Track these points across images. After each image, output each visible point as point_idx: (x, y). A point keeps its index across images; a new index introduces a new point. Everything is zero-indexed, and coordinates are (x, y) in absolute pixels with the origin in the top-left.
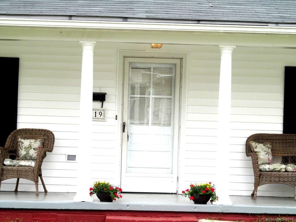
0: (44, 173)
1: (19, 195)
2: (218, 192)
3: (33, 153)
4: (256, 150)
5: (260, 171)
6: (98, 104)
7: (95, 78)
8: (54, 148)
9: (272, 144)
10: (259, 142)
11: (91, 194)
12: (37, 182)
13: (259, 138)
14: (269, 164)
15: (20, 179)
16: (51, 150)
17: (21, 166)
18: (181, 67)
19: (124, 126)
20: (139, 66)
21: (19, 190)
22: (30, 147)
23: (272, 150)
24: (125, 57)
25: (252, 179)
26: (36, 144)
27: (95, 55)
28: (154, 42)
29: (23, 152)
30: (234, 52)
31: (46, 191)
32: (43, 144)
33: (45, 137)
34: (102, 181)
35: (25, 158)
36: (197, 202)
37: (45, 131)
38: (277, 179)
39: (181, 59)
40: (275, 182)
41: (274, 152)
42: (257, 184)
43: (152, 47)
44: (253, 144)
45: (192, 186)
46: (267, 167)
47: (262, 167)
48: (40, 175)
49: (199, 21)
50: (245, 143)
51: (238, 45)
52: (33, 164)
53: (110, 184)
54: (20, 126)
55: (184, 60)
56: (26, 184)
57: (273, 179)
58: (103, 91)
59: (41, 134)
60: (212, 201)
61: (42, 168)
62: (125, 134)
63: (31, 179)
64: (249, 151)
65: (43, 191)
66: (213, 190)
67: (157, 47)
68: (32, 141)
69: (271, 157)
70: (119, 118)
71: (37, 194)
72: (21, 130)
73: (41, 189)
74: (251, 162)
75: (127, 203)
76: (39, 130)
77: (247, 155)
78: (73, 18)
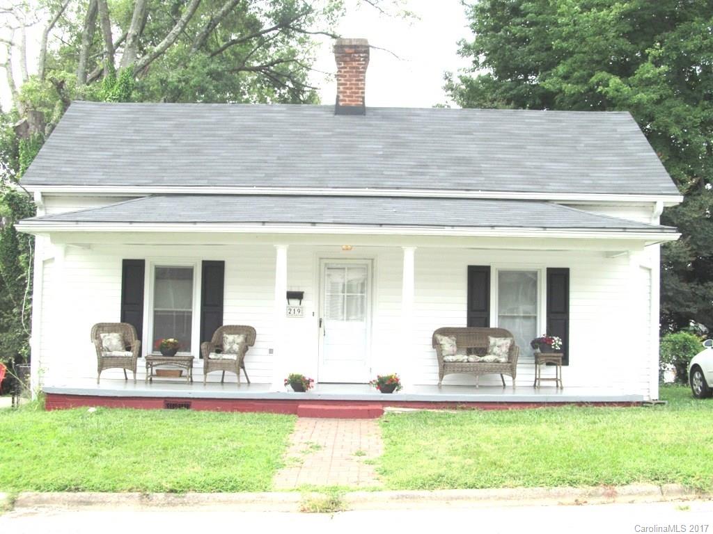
0: (246, 365)
1: (225, 386)
2: (402, 382)
3: (236, 347)
4: (441, 343)
5: (445, 361)
6: (295, 302)
7: (289, 278)
8: (256, 343)
9: (457, 337)
10: (445, 335)
11: (286, 384)
12: (238, 374)
13: (445, 332)
14: (453, 355)
15: (226, 372)
16: (252, 345)
17: (224, 359)
18: (372, 267)
19: (321, 322)
20: (334, 266)
21: (225, 381)
22: (234, 342)
23: (456, 343)
24: (321, 258)
25: (437, 369)
26: (239, 339)
27: (289, 257)
28: (344, 244)
29: (227, 347)
30: (416, 252)
31: (249, 382)
32: (246, 339)
33: (248, 333)
34: (296, 373)
35: (229, 352)
36: (383, 391)
37: (248, 327)
38: (460, 369)
39: (373, 260)
40: (458, 372)
41: (458, 344)
42: (441, 376)
43: (343, 249)
44: (439, 337)
45: (378, 376)
46: (450, 358)
47: (446, 358)
48: (243, 368)
49: (381, 225)
50: (432, 336)
51: (419, 246)
52: (234, 357)
53: (304, 375)
54: (225, 323)
55: (375, 261)
56: (230, 376)
57: (456, 369)
58: (301, 290)
59: (244, 330)
60: (397, 390)
61: (245, 360)
62: (322, 329)
63: (233, 372)
64: (435, 343)
65: (246, 382)
66: (397, 380)
67: (347, 249)
68: (236, 336)
69: (455, 349)
70: (316, 314)
71: (239, 384)
72: (225, 326)
73: (243, 380)
74: (436, 353)
75: (318, 393)
76: (243, 326)
77: (434, 348)
78: (266, 224)
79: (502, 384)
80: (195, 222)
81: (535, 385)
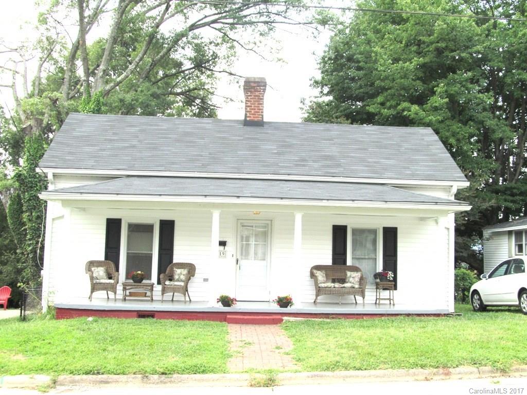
0: (189, 289)
1: (174, 303)
2: (294, 301)
3: (183, 277)
4: (316, 275)
5: (319, 287)
6: (222, 248)
7: (220, 232)
8: (195, 275)
9: (326, 271)
10: (318, 270)
11: (218, 302)
12: (185, 295)
13: (318, 268)
14: (324, 283)
15: (175, 293)
16: (193, 276)
17: (176, 285)
18: (271, 225)
19: (237, 261)
20: (246, 224)
21: (174, 299)
22: (181, 274)
23: (326, 275)
24: (238, 219)
25: (314, 292)
26: (185, 272)
27: (221, 218)
28: (255, 211)
29: (176, 277)
30: (303, 216)
31: (190, 300)
32: (189, 272)
33: (190, 268)
34: (225, 294)
35: (178, 280)
36: (281, 306)
37: (190, 264)
38: (329, 292)
39: (271, 221)
40: (328, 294)
41: (327, 276)
42: (317, 295)
43: (254, 214)
44: (315, 271)
45: (278, 297)
46: (323, 285)
47: (320, 285)
48: (187, 291)
49: (282, 198)
50: (309, 271)
51: (306, 212)
52: (182, 284)
53: (229, 296)
54: (175, 261)
55: (273, 221)
56: (178, 296)
57: (326, 292)
58: (224, 240)
59: (187, 266)
60: (290, 306)
61: (188, 286)
62: (238, 265)
63: (182, 293)
64: (312, 275)
66: (291, 299)
67: (257, 214)
68: (183, 270)
69: (325, 279)
70: (235, 256)
71: (185, 302)
72: (175, 264)
73: (187, 299)
74: (314, 282)
75: (239, 308)
76: (186, 263)
77: (311, 278)
78: (207, 197)
79: (355, 302)
80: (160, 195)
81: (376, 303)
